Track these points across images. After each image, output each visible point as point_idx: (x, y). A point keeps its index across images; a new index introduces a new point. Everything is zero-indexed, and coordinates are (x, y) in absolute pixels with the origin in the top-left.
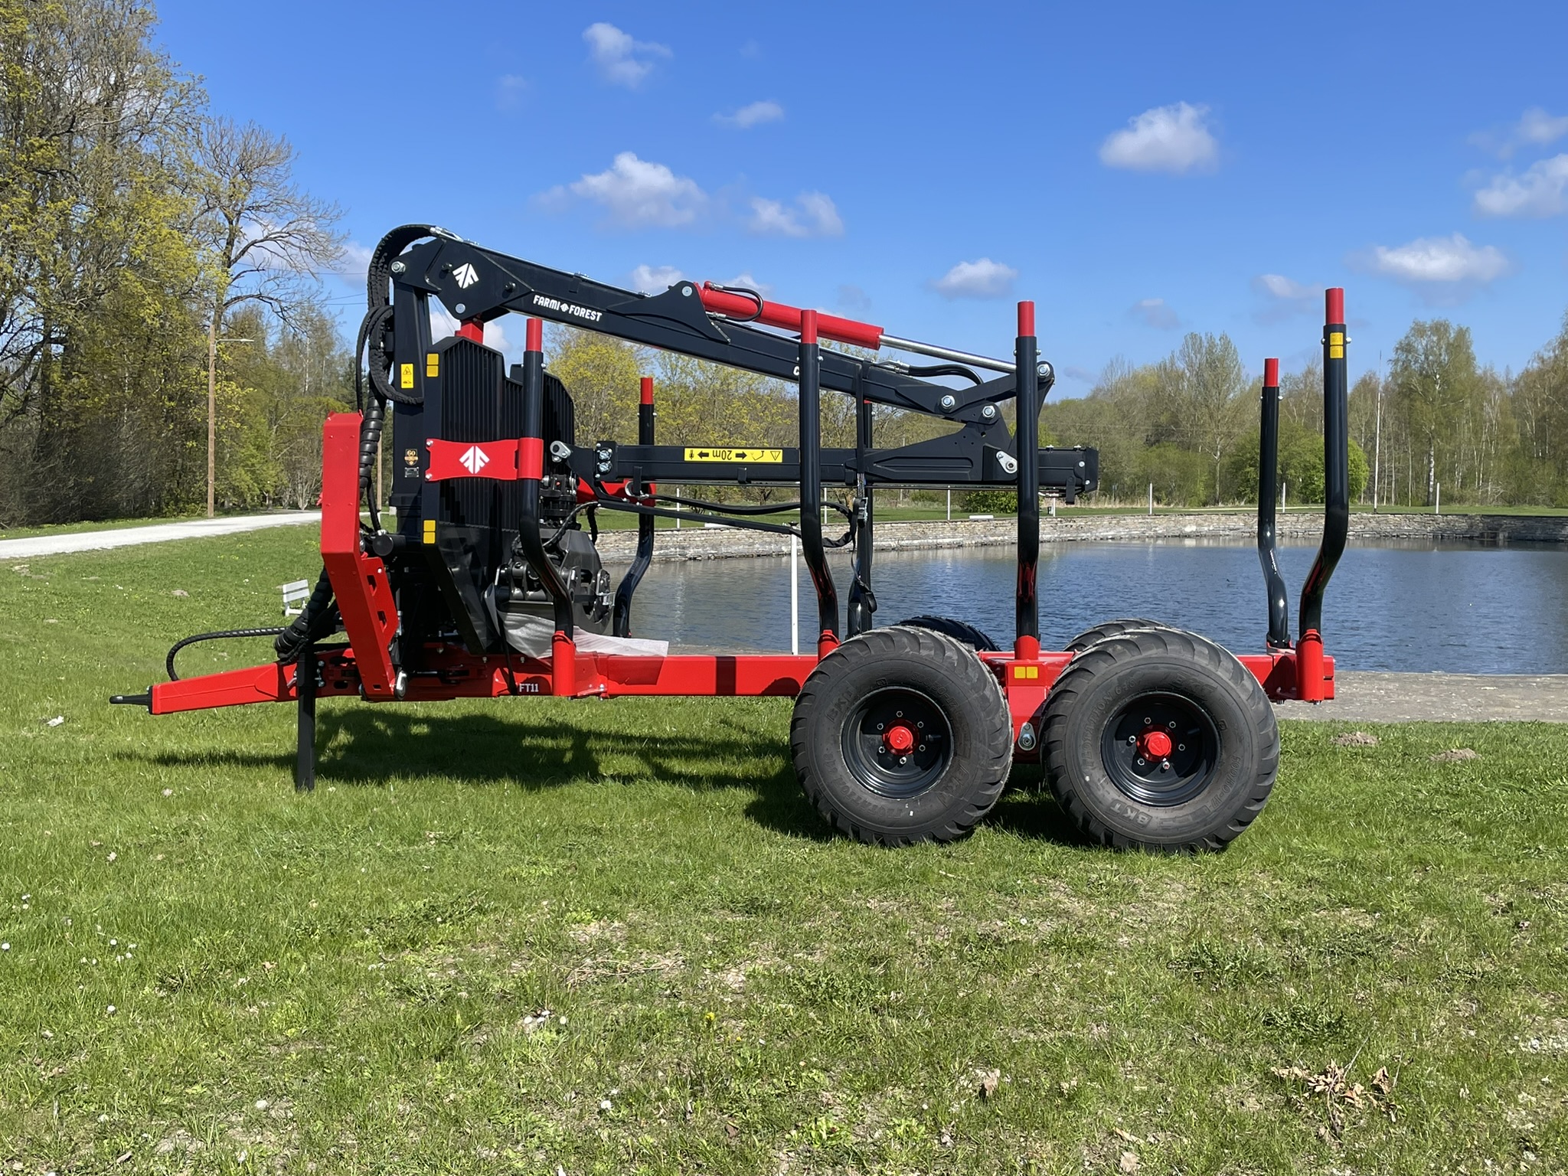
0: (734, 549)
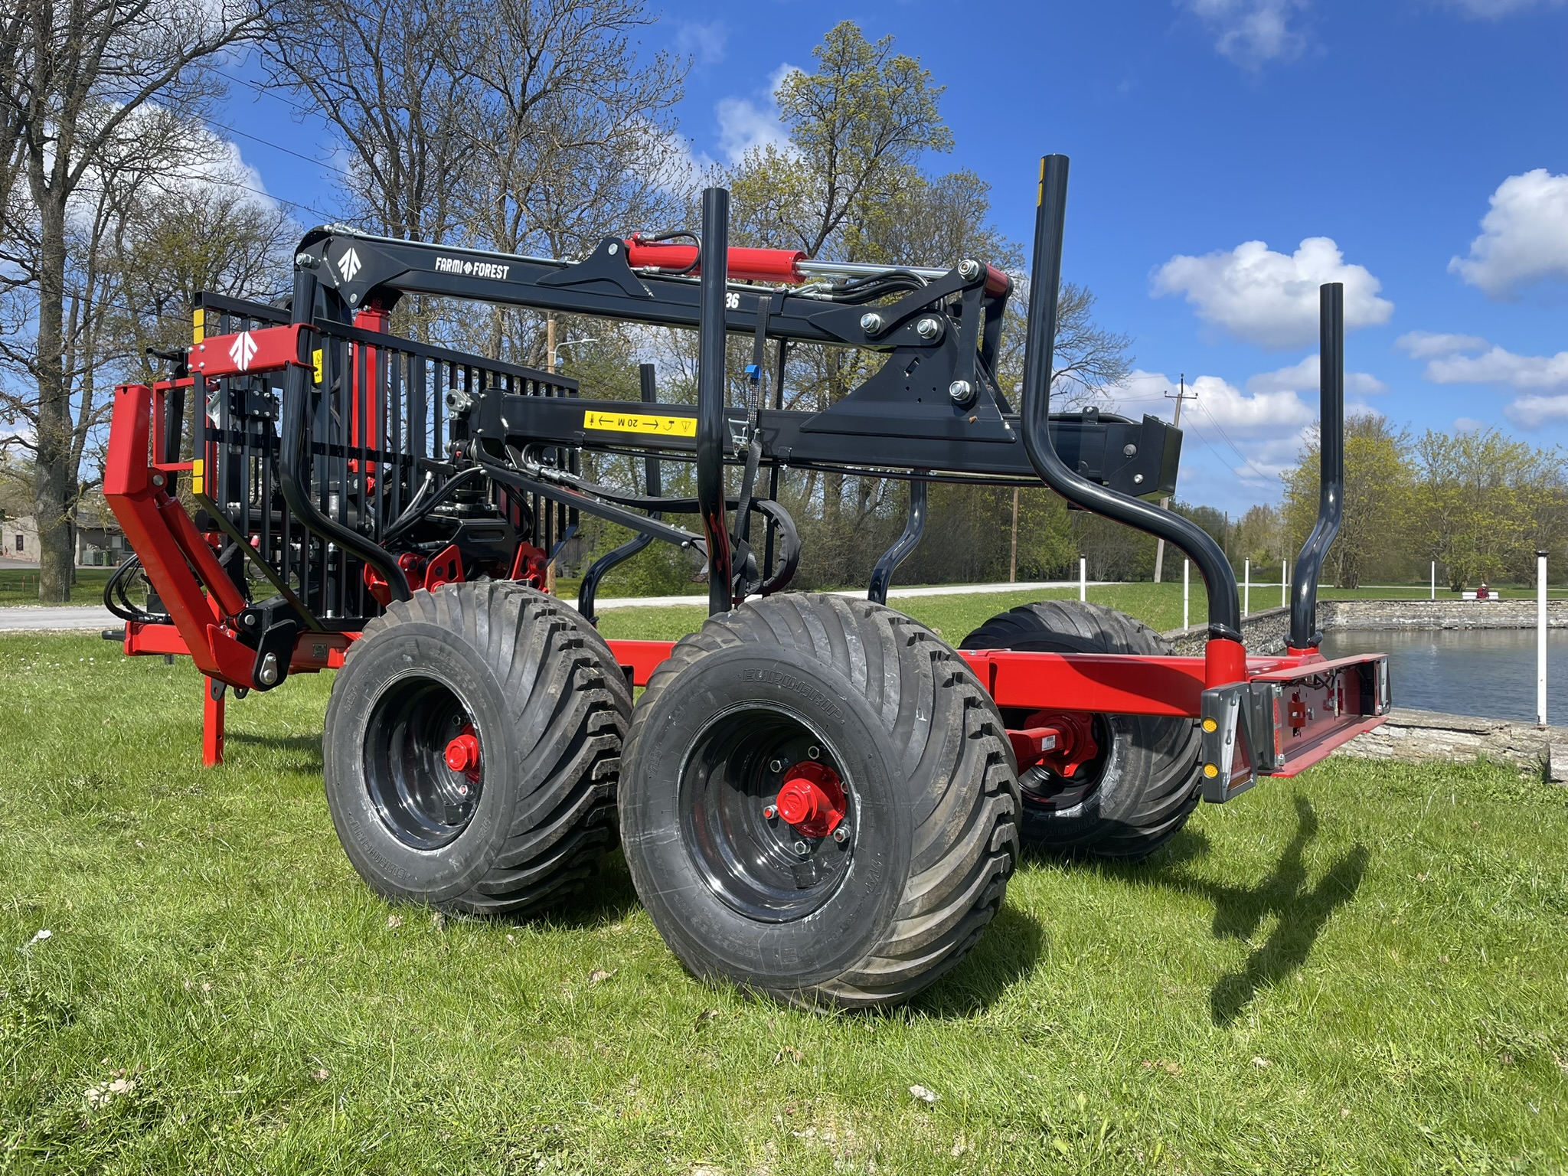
0: (1494, 621)
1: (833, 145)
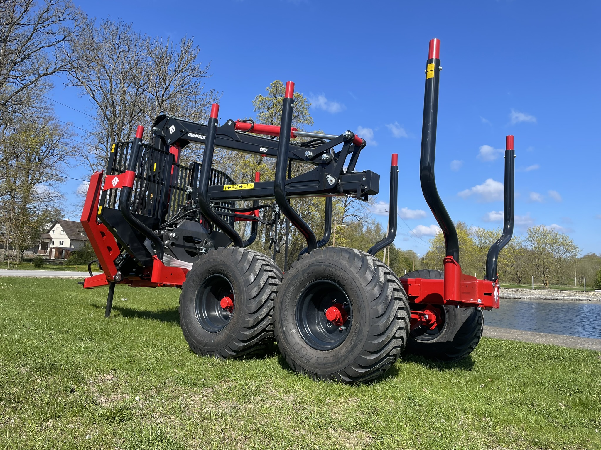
1: (272, 120)
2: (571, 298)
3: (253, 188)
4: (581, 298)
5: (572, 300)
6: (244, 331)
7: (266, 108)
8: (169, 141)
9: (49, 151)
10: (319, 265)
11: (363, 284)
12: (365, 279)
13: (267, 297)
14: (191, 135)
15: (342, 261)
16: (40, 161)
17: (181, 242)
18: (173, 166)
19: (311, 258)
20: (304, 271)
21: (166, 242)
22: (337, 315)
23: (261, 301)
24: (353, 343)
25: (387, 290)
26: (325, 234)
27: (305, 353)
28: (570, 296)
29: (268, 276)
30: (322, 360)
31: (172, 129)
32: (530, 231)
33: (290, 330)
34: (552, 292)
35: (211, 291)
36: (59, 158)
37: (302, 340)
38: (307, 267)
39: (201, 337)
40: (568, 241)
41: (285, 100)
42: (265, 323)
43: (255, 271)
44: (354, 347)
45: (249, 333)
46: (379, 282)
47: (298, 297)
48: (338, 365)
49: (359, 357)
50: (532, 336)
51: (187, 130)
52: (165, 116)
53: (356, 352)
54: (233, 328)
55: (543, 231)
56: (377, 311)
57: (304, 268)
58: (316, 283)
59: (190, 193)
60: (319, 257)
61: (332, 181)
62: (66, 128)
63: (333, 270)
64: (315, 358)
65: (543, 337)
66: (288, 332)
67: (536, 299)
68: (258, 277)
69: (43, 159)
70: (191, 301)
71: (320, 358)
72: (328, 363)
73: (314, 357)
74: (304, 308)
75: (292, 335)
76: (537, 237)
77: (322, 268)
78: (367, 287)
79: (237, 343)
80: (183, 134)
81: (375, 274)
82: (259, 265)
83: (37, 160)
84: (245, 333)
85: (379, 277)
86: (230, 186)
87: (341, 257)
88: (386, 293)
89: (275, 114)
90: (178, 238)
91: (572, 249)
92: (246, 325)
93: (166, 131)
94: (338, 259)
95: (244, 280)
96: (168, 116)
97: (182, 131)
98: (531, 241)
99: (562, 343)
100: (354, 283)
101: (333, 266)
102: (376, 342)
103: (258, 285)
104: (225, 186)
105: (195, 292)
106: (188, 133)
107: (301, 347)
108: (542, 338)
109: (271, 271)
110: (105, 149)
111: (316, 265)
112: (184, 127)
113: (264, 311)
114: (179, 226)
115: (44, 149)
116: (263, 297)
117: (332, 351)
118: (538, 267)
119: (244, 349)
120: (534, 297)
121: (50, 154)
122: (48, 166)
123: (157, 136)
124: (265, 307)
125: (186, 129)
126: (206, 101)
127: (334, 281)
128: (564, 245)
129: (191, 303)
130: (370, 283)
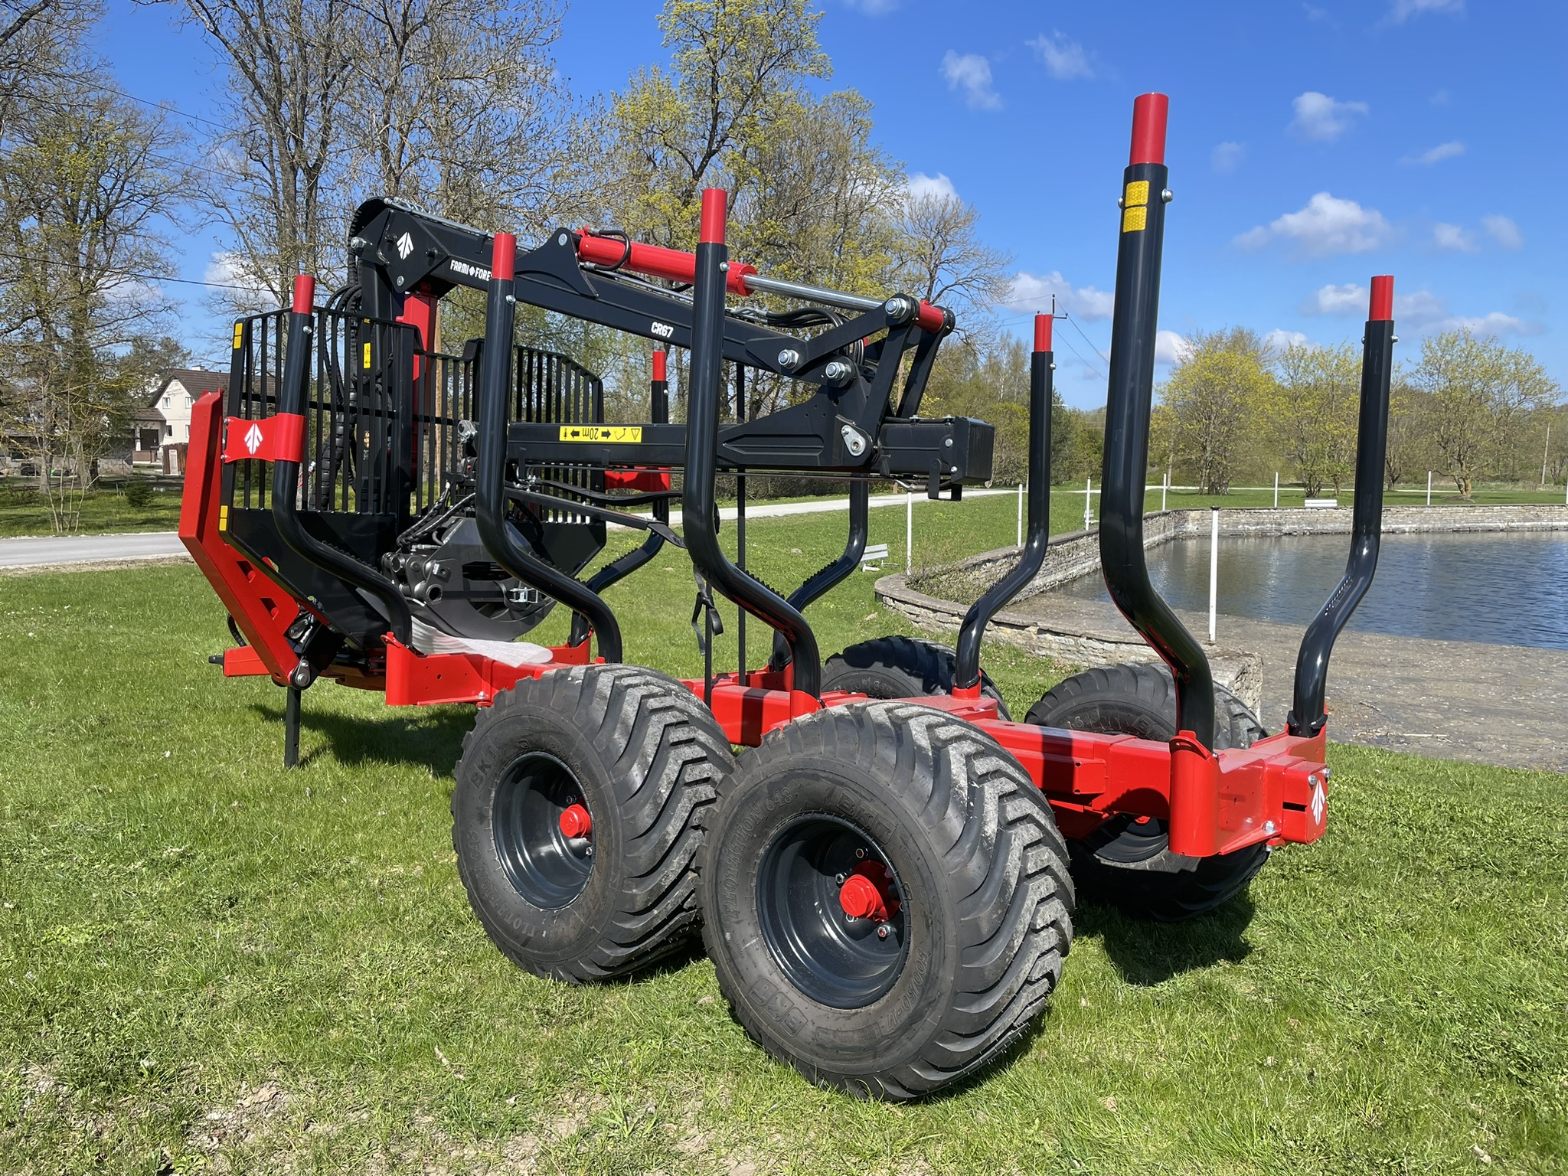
1: (715, 71)
2: (1528, 524)
3: (639, 440)
4: (1554, 524)
5: (1530, 530)
6: (625, 921)
7: (697, 34)
8: (401, 280)
9: (122, 187)
10: (818, 778)
11: (938, 850)
12: (942, 831)
13: (679, 825)
14: (459, 267)
15: (878, 773)
16: (102, 217)
17: (457, 583)
18: (416, 357)
19: (793, 752)
20: (774, 787)
21: (417, 587)
22: (870, 903)
23: (666, 841)
24: (912, 1007)
25: (1006, 860)
26: (851, 542)
27: (785, 1009)
28: (1526, 520)
29: (680, 762)
30: (831, 1036)
31: (405, 245)
32: (1429, 347)
33: (744, 942)
34: (1479, 511)
35: (533, 786)
36: (150, 205)
37: (776, 971)
38: (781, 776)
39: (513, 918)
40: (1532, 368)
41: (701, 248)
42: (679, 893)
43: (645, 756)
44: (916, 1017)
45: (637, 925)
46: (981, 838)
47: (762, 851)
48: (875, 1057)
49: (930, 1044)
50: (1417, 652)
51: (446, 250)
52: (382, 202)
53: (920, 1033)
54: (593, 912)
55: (1464, 346)
56: (978, 929)
57: (773, 779)
58: (808, 821)
59: (471, 439)
60: (812, 751)
61: (856, 443)
62: (158, 119)
63: (853, 798)
64: (811, 1027)
65: (1447, 654)
66: (738, 946)
67: (1434, 532)
68: (653, 771)
69: (109, 210)
70: (482, 818)
71: (826, 1031)
72: (847, 1049)
73: (810, 1024)
74: (779, 879)
75: (749, 955)
76: (1447, 363)
77: (823, 786)
78: (948, 857)
79: (608, 948)
80: (436, 262)
81: (972, 813)
82: (653, 731)
83: (94, 214)
84: (627, 926)
85: (982, 822)
86: (577, 429)
87: (875, 760)
88: (1004, 868)
89: (724, 52)
90: (449, 574)
91: (1541, 392)
92: (627, 907)
93: (390, 249)
94: (865, 764)
95: (613, 784)
96: (390, 202)
97: (431, 255)
98: (1432, 375)
99: (1496, 670)
100: (912, 845)
101: (853, 785)
102: (975, 1009)
103: (655, 798)
104: (562, 429)
105: (490, 793)
106: (448, 259)
107: (775, 990)
108: (1445, 655)
109: (690, 742)
110: (267, 176)
111: (807, 776)
112: (437, 241)
113: (675, 865)
114: (448, 538)
115: (107, 182)
116: (670, 828)
117: (856, 1013)
118: (1445, 443)
119: (628, 961)
120: (1430, 526)
121: (125, 195)
122: (126, 230)
123: (365, 263)
124: (678, 853)
125: (443, 247)
126: (526, 29)
127: (859, 825)
128: (1520, 382)
129: (481, 823)
130: (958, 846)
